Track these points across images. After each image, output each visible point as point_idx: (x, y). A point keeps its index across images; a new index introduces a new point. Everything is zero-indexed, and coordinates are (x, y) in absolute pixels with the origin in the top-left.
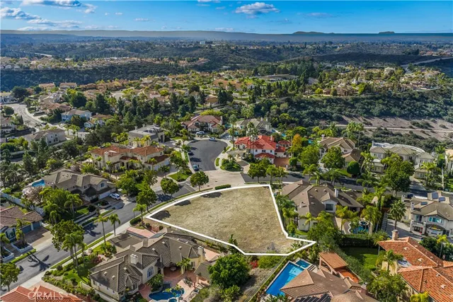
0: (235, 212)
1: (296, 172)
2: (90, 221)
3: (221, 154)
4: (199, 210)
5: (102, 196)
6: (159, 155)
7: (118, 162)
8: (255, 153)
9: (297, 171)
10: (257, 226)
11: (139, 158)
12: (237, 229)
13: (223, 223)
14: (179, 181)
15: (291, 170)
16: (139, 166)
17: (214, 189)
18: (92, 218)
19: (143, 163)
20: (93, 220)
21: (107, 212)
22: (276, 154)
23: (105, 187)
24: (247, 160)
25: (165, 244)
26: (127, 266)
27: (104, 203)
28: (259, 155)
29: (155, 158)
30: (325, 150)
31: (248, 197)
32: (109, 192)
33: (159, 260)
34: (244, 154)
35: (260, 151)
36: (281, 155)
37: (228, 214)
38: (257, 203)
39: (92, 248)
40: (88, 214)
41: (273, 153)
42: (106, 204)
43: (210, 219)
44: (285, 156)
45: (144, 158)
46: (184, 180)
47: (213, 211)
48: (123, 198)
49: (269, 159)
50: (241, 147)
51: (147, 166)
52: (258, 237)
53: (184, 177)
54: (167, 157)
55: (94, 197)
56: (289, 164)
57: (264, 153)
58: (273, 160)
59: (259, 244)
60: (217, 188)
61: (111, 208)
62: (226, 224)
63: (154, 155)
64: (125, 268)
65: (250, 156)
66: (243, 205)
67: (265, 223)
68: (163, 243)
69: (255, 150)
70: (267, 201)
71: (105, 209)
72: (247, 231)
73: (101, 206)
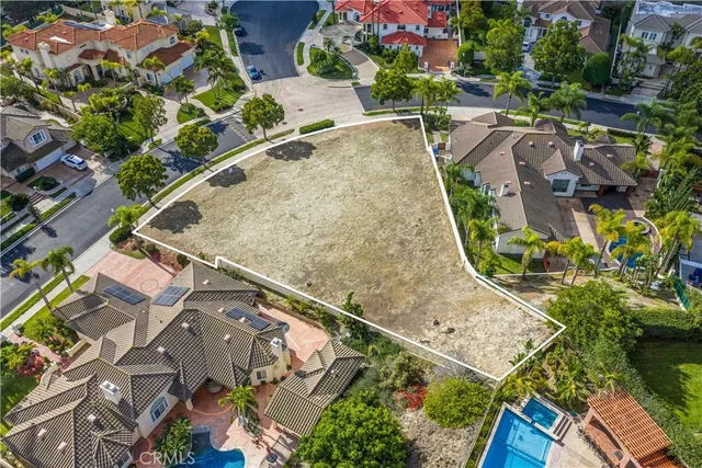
0: (349, 200)
1: (473, 80)
2: (17, 237)
3: (308, 31)
4: (265, 197)
5: (41, 165)
6: (166, 43)
7: (76, 66)
8: (383, 33)
9: (474, 75)
10: (402, 243)
11: (122, 53)
12: (356, 255)
13: (323, 236)
14: (218, 111)
15: (461, 73)
16: (125, 73)
17: (297, 131)
18: (22, 226)
19: (133, 67)
20: (23, 233)
21: (57, 208)
22: (426, 31)
23: (46, 139)
24: (365, 47)
25: (190, 329)
26: (96, 409)
27: (48, 184)
28: (391, 38)
29: (160, 52)
30: (534, 20)
31: (374, 156)
32: (58, 151)
33: (176, 379)
34: (359, 33)
35: (393, 28)
36: (437, 33)
37: (333, 209)
38: (396, 172)
39: (22, 320)
40: (11, 217)
41: (421, 33)
42: (52, 187)
43: (295, 224)
44: (446, 36)
45: (133, 55)
46: (227, 108)
47: (299, 201)
48: (93, 165)
49: (413, 48)
50: (351, 17)
51: (143, 73)
52: (407, 276)
53: (228, 99)
54: (187, 47)
55: (23, 168)
56: (456, 57)
57: (402, 34)
58: (421, 48)
59: (412, 298)
60: (303, 131)
61: (67, 193)
62: (329, 240)
63: (156, 45)
64: (92, 418)
65: (371, 41)
66: (364, 179)
67: (419, 234)
68: (185, 325)
69: (381, 26)
70: (418, 168)
71: (53, 196)
72: (381, 259)
73: (42, 192)
